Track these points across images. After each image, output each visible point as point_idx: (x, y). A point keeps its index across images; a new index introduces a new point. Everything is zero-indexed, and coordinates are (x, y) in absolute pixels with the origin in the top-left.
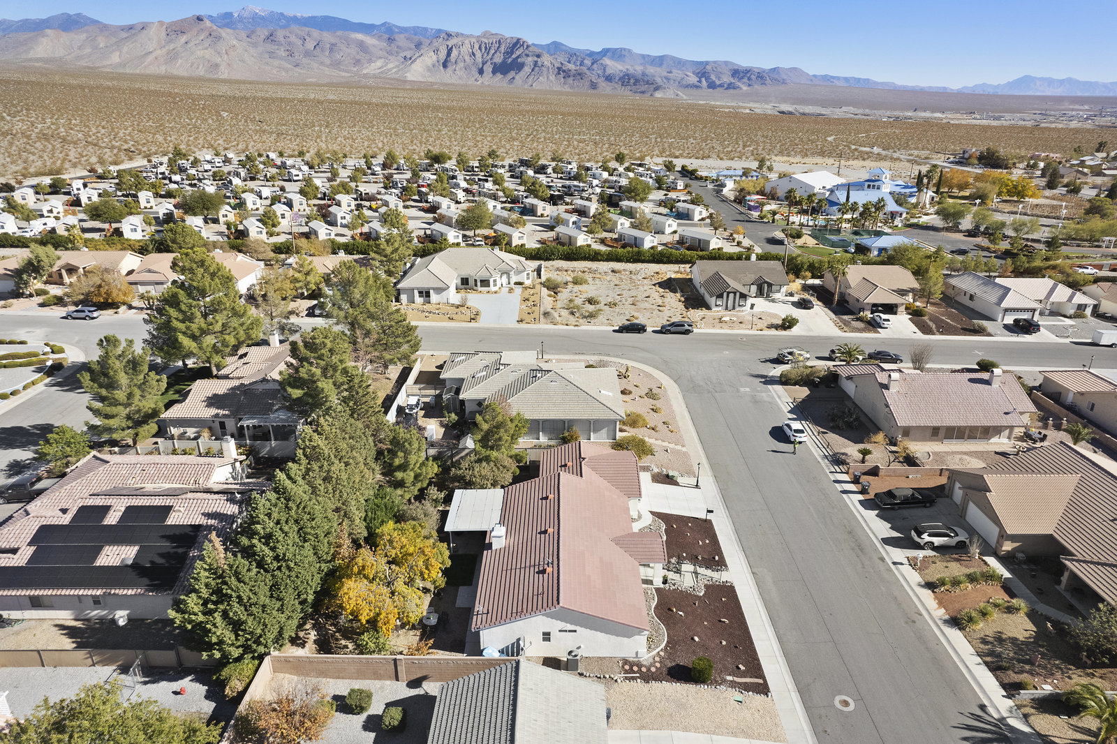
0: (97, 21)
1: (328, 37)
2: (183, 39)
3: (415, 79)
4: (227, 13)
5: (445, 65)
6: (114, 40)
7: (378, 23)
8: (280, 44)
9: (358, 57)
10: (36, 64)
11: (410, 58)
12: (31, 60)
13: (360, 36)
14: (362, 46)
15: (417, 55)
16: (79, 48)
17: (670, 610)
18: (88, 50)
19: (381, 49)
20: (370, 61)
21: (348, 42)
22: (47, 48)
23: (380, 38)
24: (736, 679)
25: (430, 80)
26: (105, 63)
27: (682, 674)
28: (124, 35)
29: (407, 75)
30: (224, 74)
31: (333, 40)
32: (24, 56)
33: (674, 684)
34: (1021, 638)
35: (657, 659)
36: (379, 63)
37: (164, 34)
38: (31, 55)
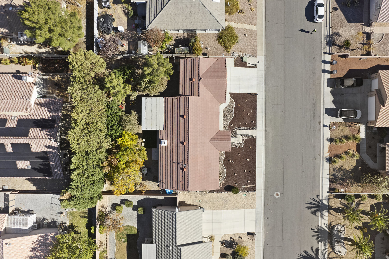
17: (229, 161)
24: (246, 187)
27: (229, 188)
33: (225, 192)
34: (348, 169)
35: (221, 184)
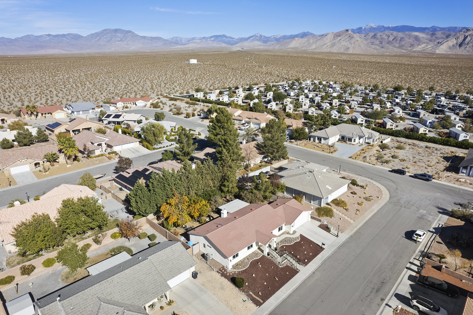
0: (313, 34)
1: (400, 35)
2: (339, 38)
3: (440, 53)
4: (360, 28)
5: (460, 45)
6: (315, 40)
7: (429, 26)
8: (377, 39)
9: (413, 43)
10: (289, 50)
11: (441, 43)
12: (288, 48)
13: (417, 34)
14: (417, 38)
15: (445, 41)
16: (304, 44)
17: (258, 263)
18: (306, 44)
19: (426, 39)
20: (419, 45)
21: (410, 36)
22: (295, 44)
23: (427, 34)
24: (253, 295)
25: (449, 53)
26: (310, 48)
28: (319, 38)
29: (437, 51)
30: (351, 51)
31: (402, 36)
32: (286, 47)
35: (233, 273)
36: (423, 46)
37: (333, 36)
38: (289, 46)
